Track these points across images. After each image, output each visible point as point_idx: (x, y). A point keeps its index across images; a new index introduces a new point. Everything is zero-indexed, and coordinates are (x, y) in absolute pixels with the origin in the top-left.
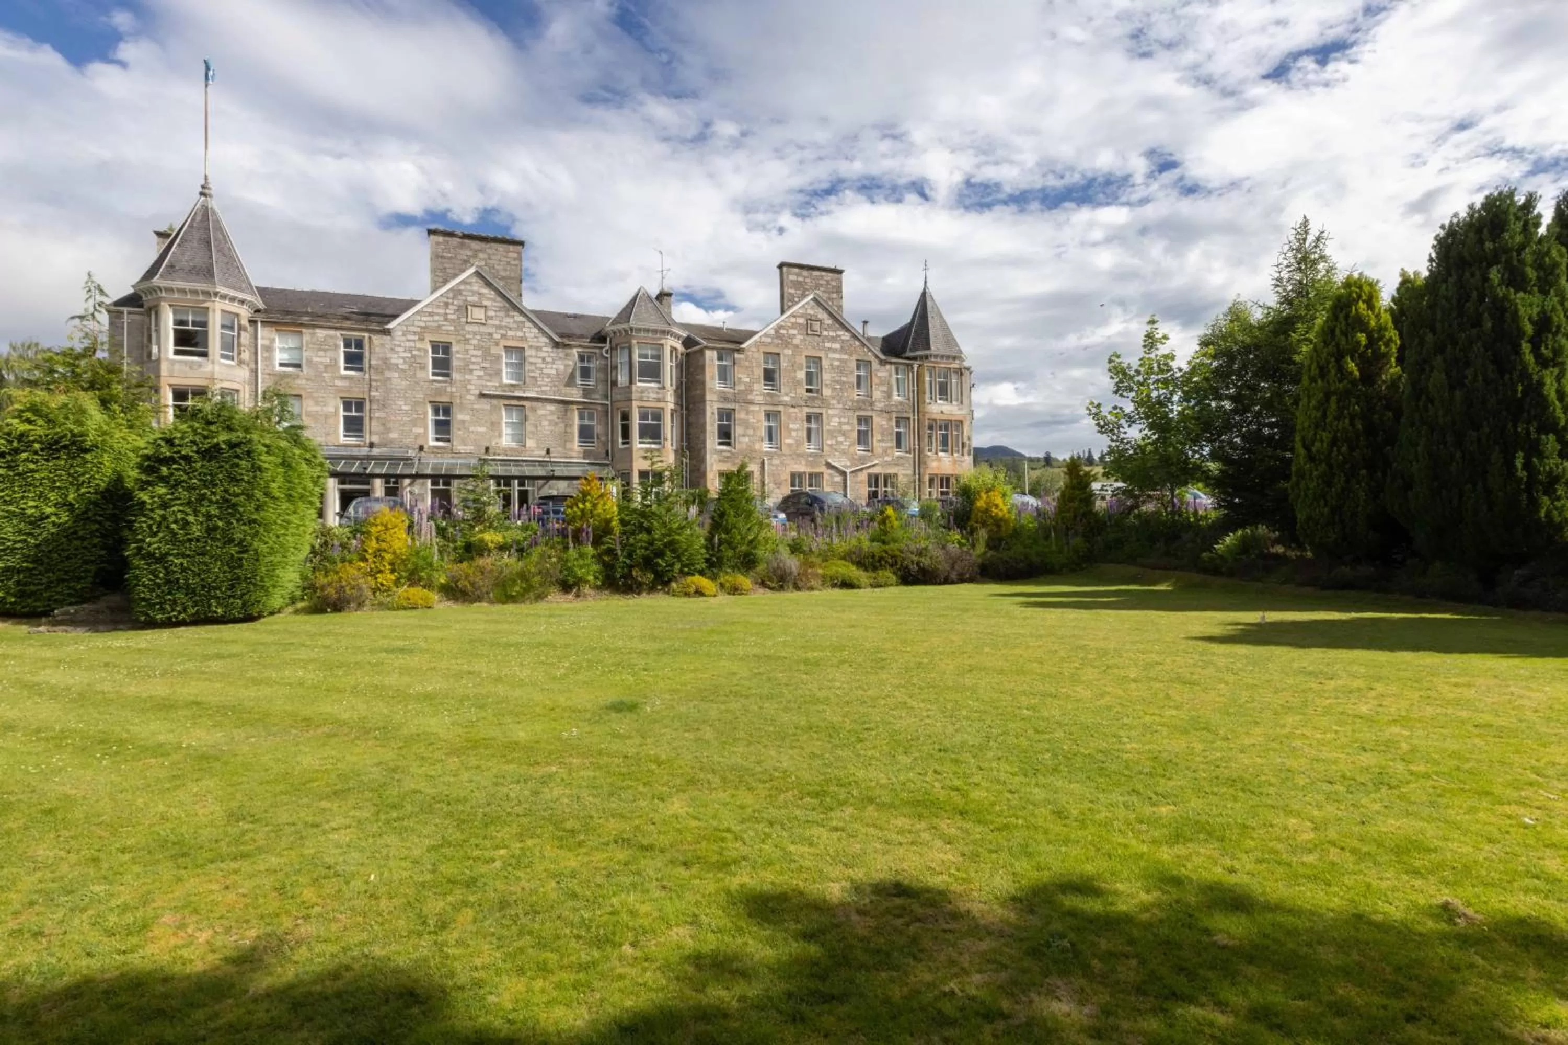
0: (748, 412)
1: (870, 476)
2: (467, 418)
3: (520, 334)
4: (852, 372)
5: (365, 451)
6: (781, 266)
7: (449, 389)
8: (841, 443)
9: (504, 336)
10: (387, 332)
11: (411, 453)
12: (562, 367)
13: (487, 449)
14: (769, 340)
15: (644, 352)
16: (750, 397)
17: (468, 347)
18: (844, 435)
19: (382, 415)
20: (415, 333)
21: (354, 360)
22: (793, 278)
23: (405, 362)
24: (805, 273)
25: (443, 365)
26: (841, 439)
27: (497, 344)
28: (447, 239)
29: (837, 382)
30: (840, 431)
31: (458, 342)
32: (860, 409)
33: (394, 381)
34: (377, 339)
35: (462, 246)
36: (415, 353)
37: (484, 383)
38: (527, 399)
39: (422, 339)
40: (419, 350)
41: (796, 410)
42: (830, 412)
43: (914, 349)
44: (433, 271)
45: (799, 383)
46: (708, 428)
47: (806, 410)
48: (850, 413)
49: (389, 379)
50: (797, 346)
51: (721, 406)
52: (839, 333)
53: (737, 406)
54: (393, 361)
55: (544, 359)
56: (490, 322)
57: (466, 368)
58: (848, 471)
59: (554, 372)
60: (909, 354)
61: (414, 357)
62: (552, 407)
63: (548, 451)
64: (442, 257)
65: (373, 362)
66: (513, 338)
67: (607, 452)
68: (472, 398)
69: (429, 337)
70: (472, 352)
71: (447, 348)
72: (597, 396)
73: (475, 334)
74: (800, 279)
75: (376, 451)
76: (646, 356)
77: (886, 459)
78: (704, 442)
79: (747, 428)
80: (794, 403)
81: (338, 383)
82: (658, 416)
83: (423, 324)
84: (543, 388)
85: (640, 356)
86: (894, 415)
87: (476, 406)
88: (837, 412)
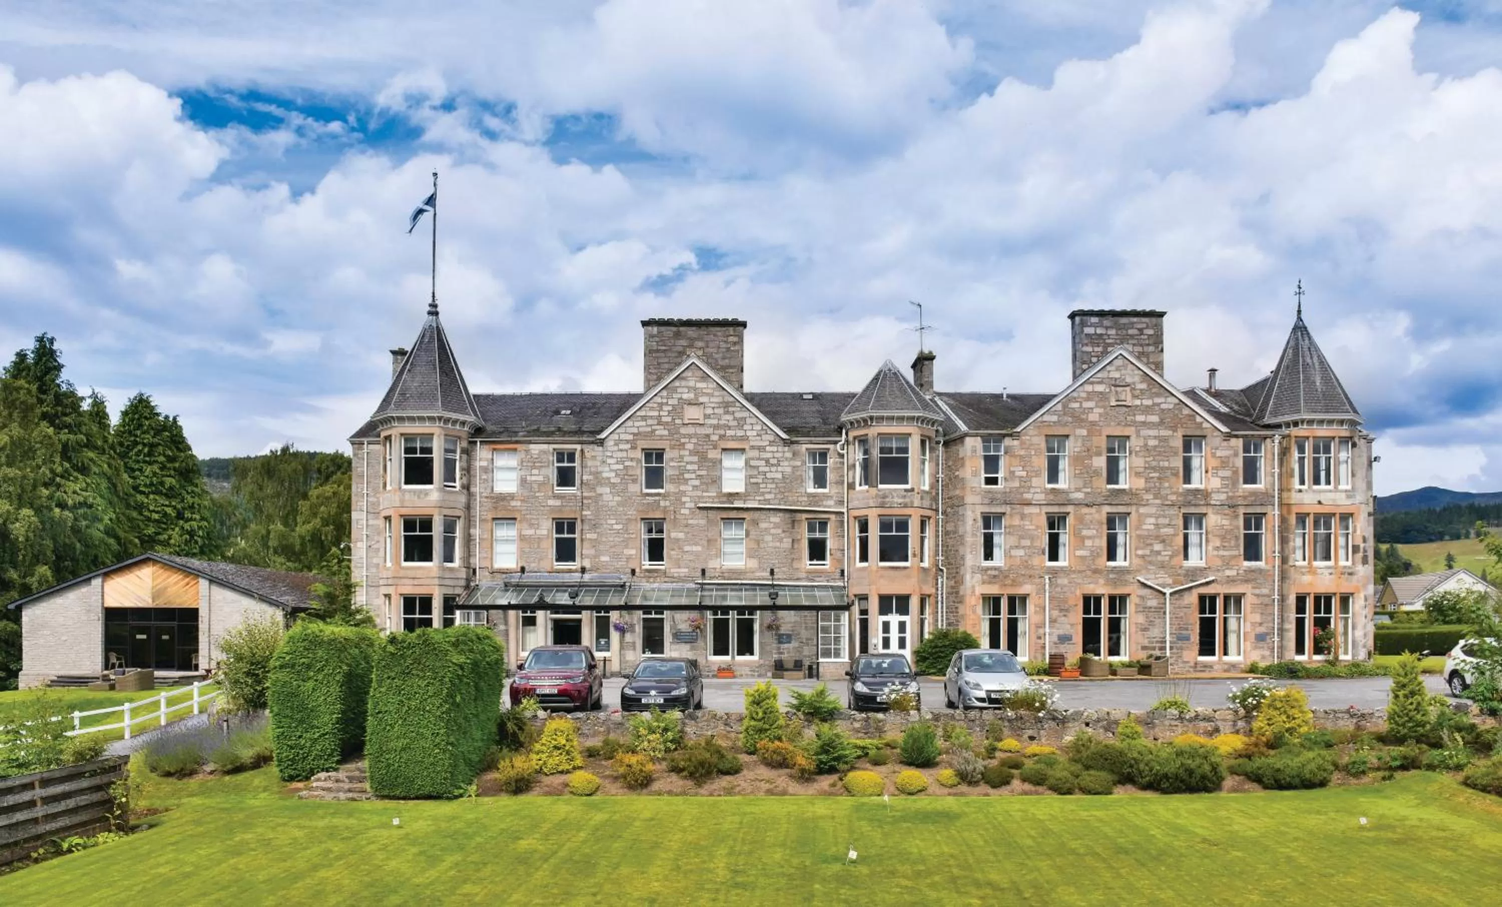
0: (1023, 517)
1: (1202, 598)
2: (681, 535)
3: (740, 433)
4: (1176, 454)
5: (576, 577)
6: (1072, 316)
7: (662, 503)
8: (1158, 553)
9: (722, 437)
10: (600, 442)
11: (622, 578)
12: (788, 470)
13: (703, 571)
14: (1055, 418)
15: (888, 445)
16: (1026, 496)
17: (682, 453)
18: (1163, 541)
19: (594, 536)
20: (627, 442)
21: (566, 477)
22: (1088, 330)
23: (617, 475)
24: (1107, 322)
25: (654, 477)
26: (1158, 547)
27: (715, 447)
28: (663, 329)
29: (1154, 469)
30: (1157, 537)
31: (672, 448)
32: (1189, 504)
33: (605, 498)
34: (589, 451)
35: (677, 335)
36: (627, 464)
37: (699, 493)
38: (747, 509)
39: (634, 448)
40: (632, 459)
41: (1093, 510)
42: (1142, 510)
43: (1275, 414)
44: (647, 368)
45: (1097, 473)
46: (969, 539)
47: (1107, 509)
48: (1172, 511)
49: (601, 495)
50: (1093, 424)
51: (987, 509)
52: (1158, 400)
53: (1006, 509)
54: (605, 475)
55: (767, 461)
56: (708, 421)
57: (680, 479)
58: (1168, 591)
59: (779, 476)
60: (1267, 420)
61: (626, 468)
62: (776, 519)
63: (772, 572)
64: (658, 351)
65: (585, 478)
66: (734, 438)
67: (843, 572)
68: (687, 512)
69: (641, 444)
70: (686, 459)
71: (659, 455)
72: (831, 503)
73: (690, 436)
74: (1101, 330)
75: (587, 577)
76: (890, 450)
77: (1228, 573)
78: (963, 558)
79: (1021, 537)
80: (1089, 500)
81: (551, 502)
82: (902, 524)
83: (635, 430)
84: (768, 496)
85: (882, 450)
86: (1241, 511)
87: (690, 522)
88: (1153, 510)
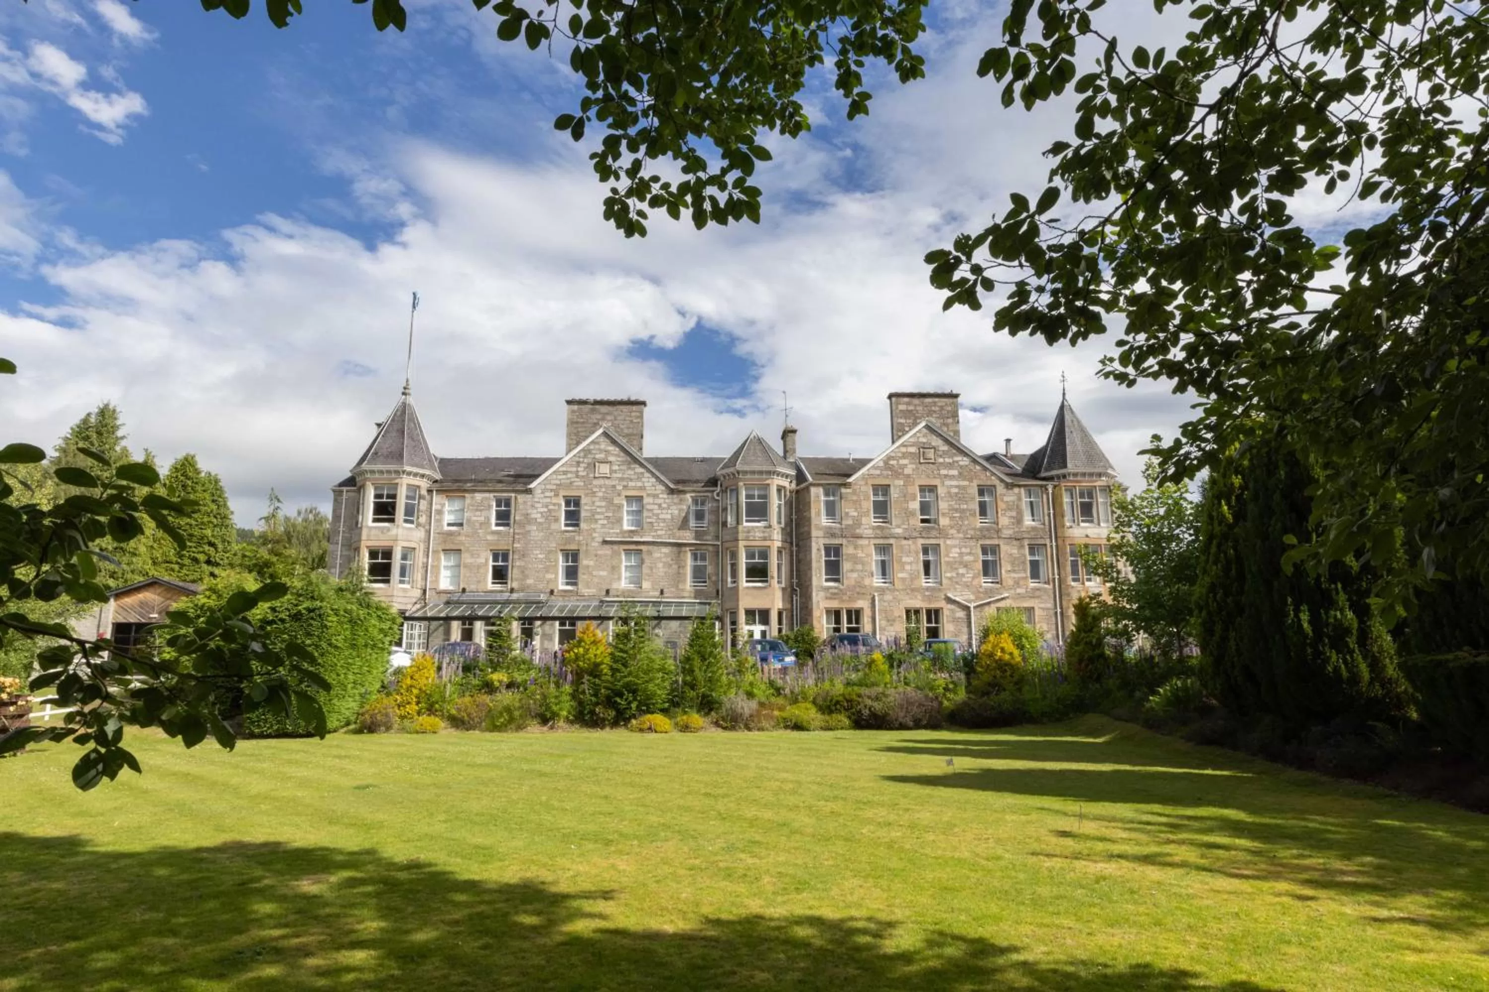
0: (856, 547)
2: (591, 563)
3: (639, 484)
4: (973, 499)
5: (506, 596)
6: (890, 397)
7: (577, 538)
8: (963, 575)
9: (625, 487)
10: (529, 491)
11: (543, 597)
12: (676, 512)
13: (608, 592)
14: (878, 472)
15: (751, 493)
16: (858, 531)
17: (594, 499)
18: (966, 566)
19: (523, 564)
20: (551, 490)
21: (503, 517)
22: (902, 407)
23: (542, 516)
24: (916, 401)
25: (573, 517)
26: (963, 571)
27: (619, 495)
28: (582, 407)
29: (956, 510)
30: (961, 563)
31: (586, 495)
32: (984, 537)
33: (533, 534)
34: (521, 498)
35: (593, 411)
36: (551, 507)
37: (606, 530)
38: (644, 543)
39: (557, 495)
40: (554, 505)
41: (910, 542)
42: (949, 542)
43: (1049, 468)
44: (569, 435)
45: (912, 514)
46: (814, 565)
47: (921, 541)
48: (972, 543)
49: (529, 532)
50: (908, 476)
51: (828, 541)
52: (956, 459)
53: (844, 541)
54: (533, 516)
55: (660, 505)
56: (615, 475)
57: (592, 519)
58: (972, 605)
59: (669, 517)
60: (1043, 474)
61: (550, 511)
62: (665, 550)
63: (662, 592)
64: (577, 423)
65: (517, 518)
66: (634, 488)
67: (718, 592)
69: (562, 493)
70: (598, 504)
71: (577, 502)
72: (709, 537)
73: (601, 487)
74: (911, 408)
75: (515, 596)
76: (752, 497)
77: (1019, 591)
78: (810, 580)
79: (856, 563)
80: (907, 535)
81: (489, 537)
82: (764, 554)
83: (558, 482)
84: (659, 533)
85: (748, 497)
86: (1026, 542)
87: (599, 552)
88: (957, 542)
